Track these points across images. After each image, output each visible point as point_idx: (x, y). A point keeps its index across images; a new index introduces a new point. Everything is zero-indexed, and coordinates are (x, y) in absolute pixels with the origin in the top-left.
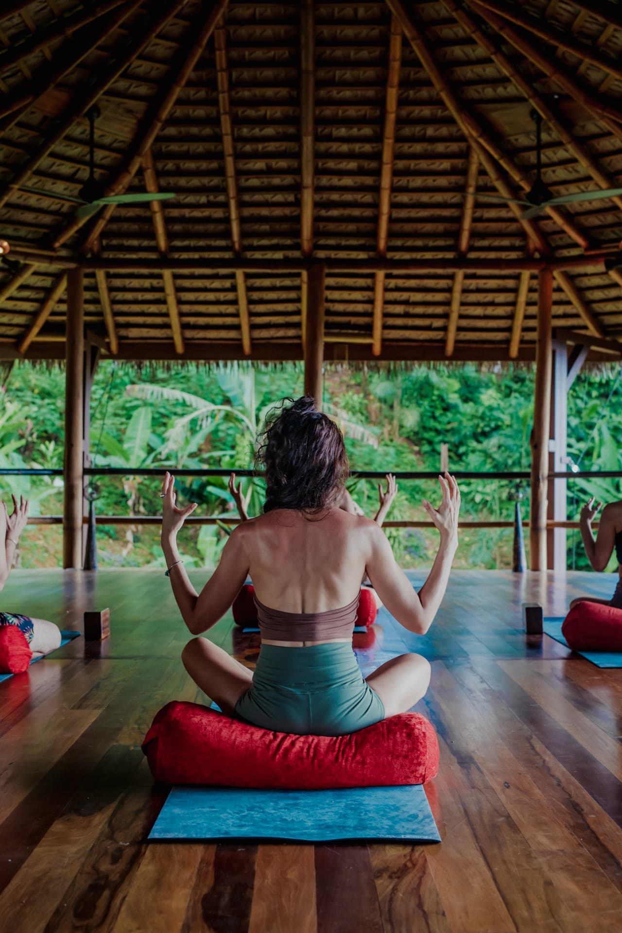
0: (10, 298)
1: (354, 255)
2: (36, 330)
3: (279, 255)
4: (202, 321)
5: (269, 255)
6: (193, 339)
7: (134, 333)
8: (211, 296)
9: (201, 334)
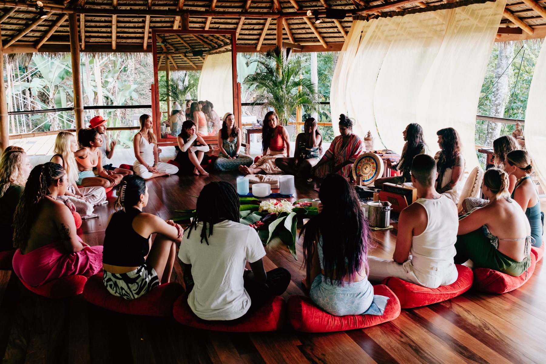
0: (39, 26)
1: (199, 9)
2: (46, 39)
3: (166, 8)
4: (125, 35)
5: (162, 8)
6: (120, 43)
7: (92, 40)
8: (132, 25)
9: (124, 41)
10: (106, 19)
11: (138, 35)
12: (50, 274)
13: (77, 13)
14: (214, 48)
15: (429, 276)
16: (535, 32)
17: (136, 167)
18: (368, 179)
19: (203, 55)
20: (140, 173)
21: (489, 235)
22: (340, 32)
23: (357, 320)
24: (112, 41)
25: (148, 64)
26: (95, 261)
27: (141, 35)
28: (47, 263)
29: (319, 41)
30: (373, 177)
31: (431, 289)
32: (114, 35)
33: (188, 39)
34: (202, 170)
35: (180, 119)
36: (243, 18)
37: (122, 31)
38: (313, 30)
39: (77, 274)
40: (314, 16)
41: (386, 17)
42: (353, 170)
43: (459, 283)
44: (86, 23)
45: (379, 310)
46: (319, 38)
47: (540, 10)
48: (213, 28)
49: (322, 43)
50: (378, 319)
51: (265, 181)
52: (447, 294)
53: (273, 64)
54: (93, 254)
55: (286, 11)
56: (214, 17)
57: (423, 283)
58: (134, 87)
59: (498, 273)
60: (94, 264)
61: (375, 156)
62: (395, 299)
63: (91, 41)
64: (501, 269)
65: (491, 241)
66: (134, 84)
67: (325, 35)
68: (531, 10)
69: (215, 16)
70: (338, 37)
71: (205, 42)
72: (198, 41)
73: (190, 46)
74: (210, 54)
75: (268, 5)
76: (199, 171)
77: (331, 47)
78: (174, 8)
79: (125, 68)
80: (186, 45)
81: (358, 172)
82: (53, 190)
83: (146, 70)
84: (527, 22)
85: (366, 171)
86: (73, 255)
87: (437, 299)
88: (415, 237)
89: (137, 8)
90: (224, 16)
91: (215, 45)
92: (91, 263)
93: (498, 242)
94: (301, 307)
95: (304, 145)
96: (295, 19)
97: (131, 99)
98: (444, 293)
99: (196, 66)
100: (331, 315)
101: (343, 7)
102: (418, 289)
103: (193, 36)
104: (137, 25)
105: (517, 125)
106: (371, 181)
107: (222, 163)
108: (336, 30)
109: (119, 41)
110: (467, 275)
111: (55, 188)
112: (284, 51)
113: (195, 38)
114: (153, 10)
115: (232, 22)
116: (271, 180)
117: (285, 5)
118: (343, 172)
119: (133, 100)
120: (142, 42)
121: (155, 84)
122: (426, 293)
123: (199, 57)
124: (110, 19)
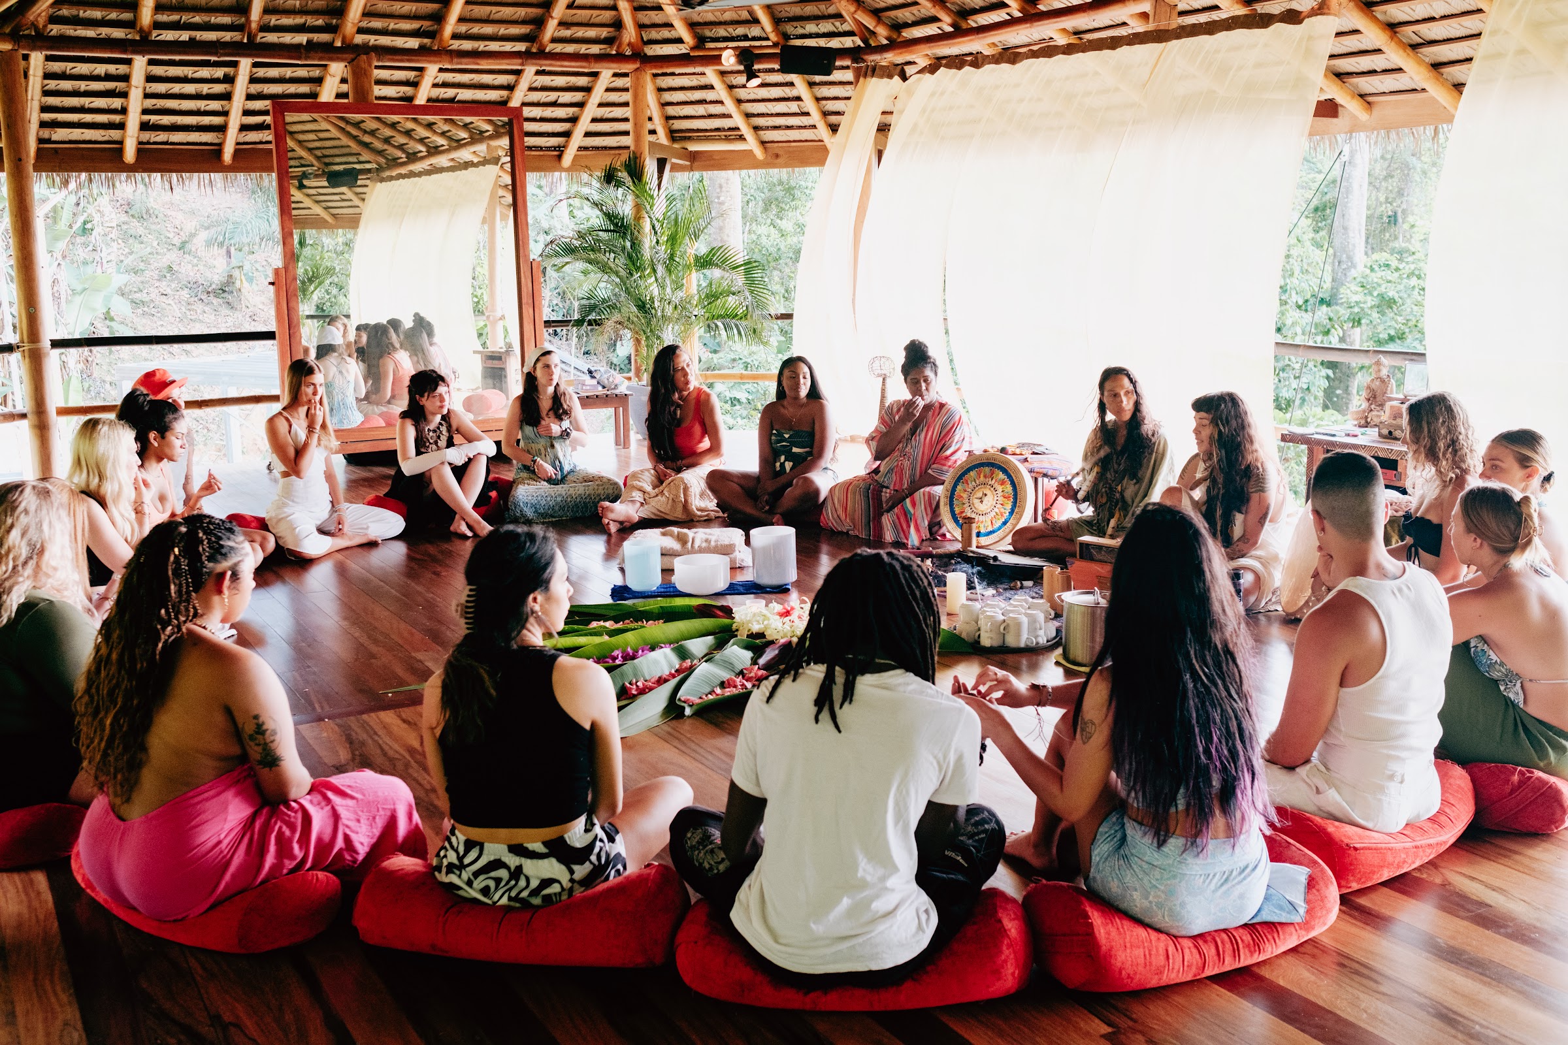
1: (399, 42)
4: (166, 120)
6: (148, 143)
7: (60, 134)
8: (190, 88)
9: (162, 137)
10: (112, 69)
11: (206, 120)
12: (228, 877)
13: (24, 48)
14: (394, 163)
15: (1383, 798)
16: (1376, 111)
17: (280, 520)
18: (990, 529)
19: (359, 183)
20: (297, 539)
21: (1497, 667)
22: (807, 114)
23: (1239, 941)
24: (123, 137)
25: (151, 212)
26: (358, 821)
27: (217, 120)
28: (214, 841)
29: (741, 138)
30: (1005, 523)
31: (1387, 834)
32: (133, 120)
33: (312, 136)
34: (479, 523)
35: (341, 372)
36: (530, 70)
37: (158, 106)
38: (730, 107)
39: (309, 870)
40: (742, 68)
41: (960, 68)
42: (942, 504)
43: (1447, 810)
44: (46, 82)
45: (1291, 908)
46: (745, 130)
47: (1401, 52)
48: (437, 100)
49: (751, 143)
50: (1291, 934)
51: (696, 545)
52: (1430, 845)
53: (624, 205)
54: (350, 802)
55: (655, 50)
56: (449, 67)
57: (1367, 820)
58: (120, 280)
59: (1539, 774)
60: (357, 833)
61: (1008, 462)
62: (1322, 870)
63: (55, 137)
64: (1542, 764)
65: (1502, 688)
66: (118, 272)
67: (761, 122)
68: (1378, 51)
69: (451, 62)
70: (800, 127)
71: (366, 145)
72: (345, 141)
73: (318, 158)
74: (382, 180)
75: (604, 33)
76: (470, 527)
77: (777, 156)
78: (324, 37)
79: (85, 223)
80: (303, 153)
81: (957, 510)
82: (208, 606)
83: (146, 228)
84: (1356, 87)
85: (982, 507)
86: (289, 808)
87: (1410, 861)
88: (1346, 691)
89: (211, 36)
90: (478, 64)
91: (399, 154)
92: (348, 832)
93: (1522, 687)
94: (1088, 917)
95: (785, 440)
96: (680, 74)
97: (108, 317)
98: (1423, 842)
99: (333, 215)
100: (1168, 934)
101: (822, 43)
102: (1360, 837)
103: (329, 127)
104: (205, 89)
105: (1378, 363)
106: (1000, 534)
107: (534, 501)
108: (793, 107)
109: (147, 136)
110: (1459, 787)
111: (216, 599)
112: (650, 167)
113: (335, 133)
114: (261, 43)
115: (496, 83)
116: (713, 544)
117: (654, 34)
118: (912, 512)
119: (112, 319)
120: (217, 141)
121: (286, 268)
122: (1383, 845)
123: (344, 189)
124: (122, 69)
